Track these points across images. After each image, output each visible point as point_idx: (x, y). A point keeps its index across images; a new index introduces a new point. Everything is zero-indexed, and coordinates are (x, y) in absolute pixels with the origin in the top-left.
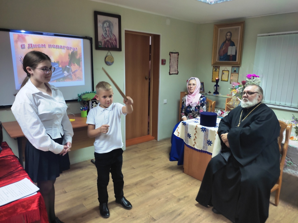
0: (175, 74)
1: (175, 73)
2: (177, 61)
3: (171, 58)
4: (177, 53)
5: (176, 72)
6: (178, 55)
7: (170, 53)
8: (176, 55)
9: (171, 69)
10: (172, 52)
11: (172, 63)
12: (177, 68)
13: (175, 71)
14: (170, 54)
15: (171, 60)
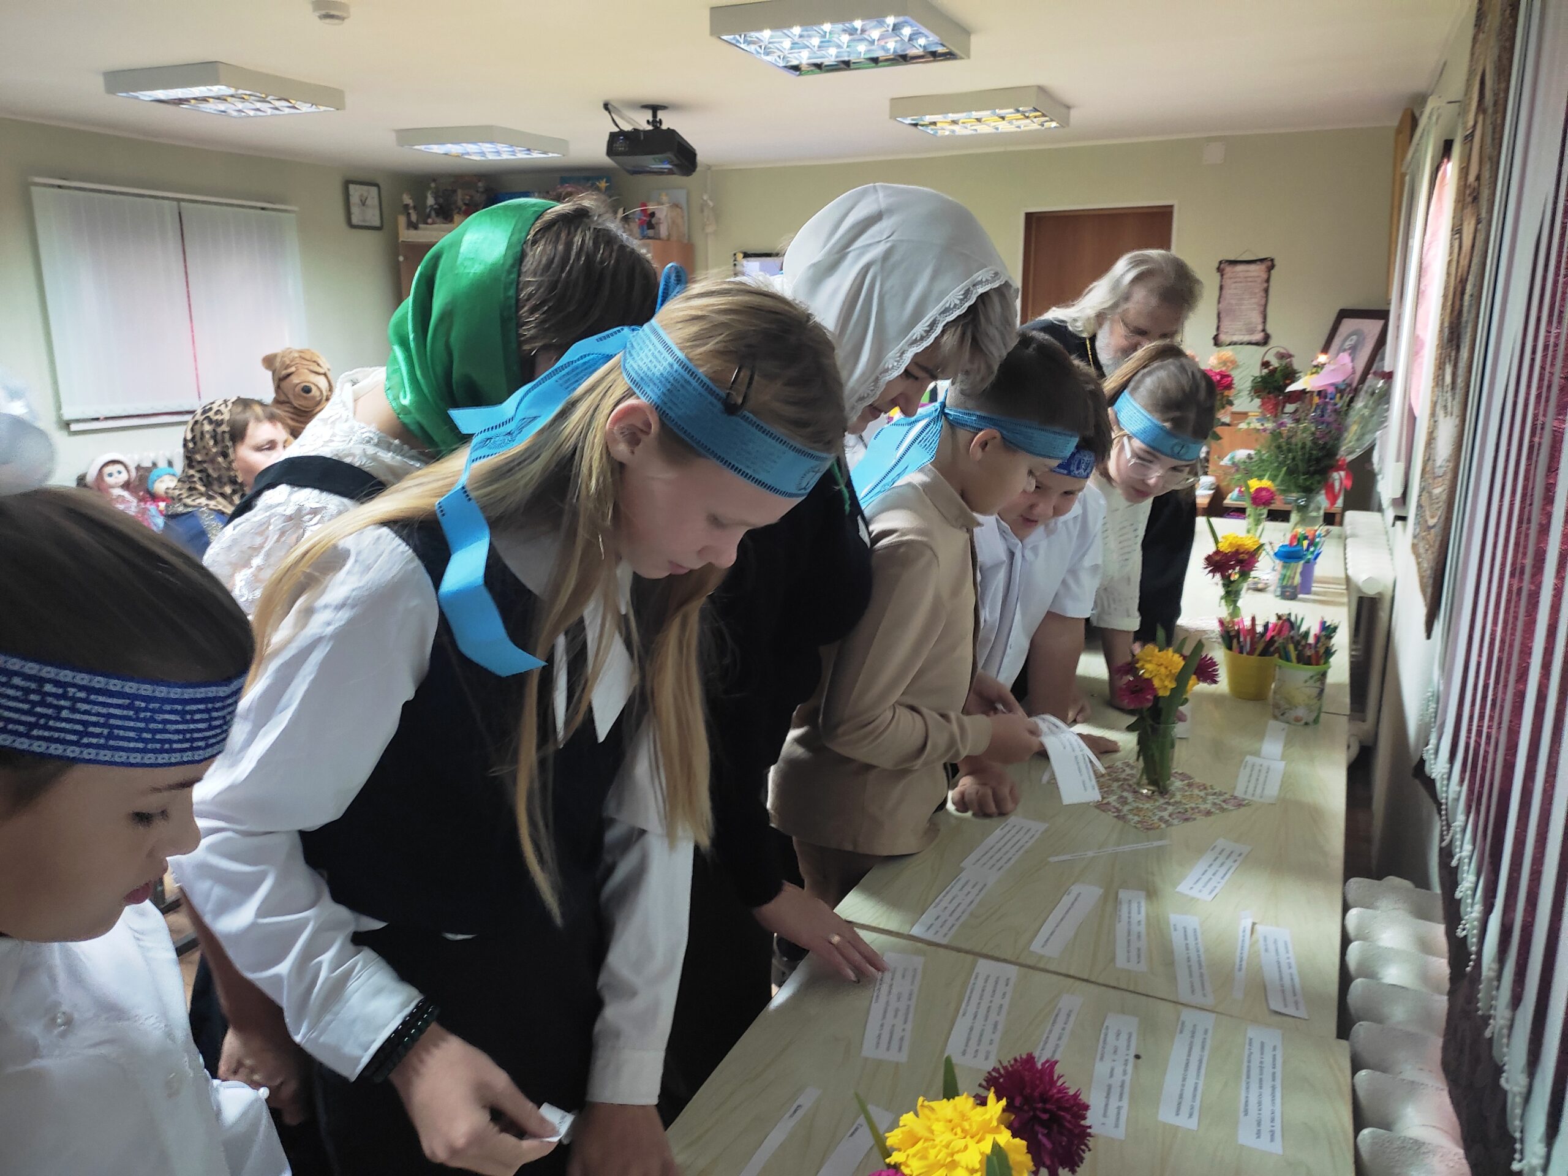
0: (1250, 343)
1: (1246, 338)
2: (1258, 289)
3: (1227, 282)
4: (1262, 260)
5: (1258, 337)
6: (1272, 267)
7: (1221, 262)
8: (1257, 270)
9: (1226, 324)
10: (1232, 258)
11: (1233, 302)
12: (1260, 320)
13: (1251, 332)
14: (1219, 269)
15: (1224, 292)
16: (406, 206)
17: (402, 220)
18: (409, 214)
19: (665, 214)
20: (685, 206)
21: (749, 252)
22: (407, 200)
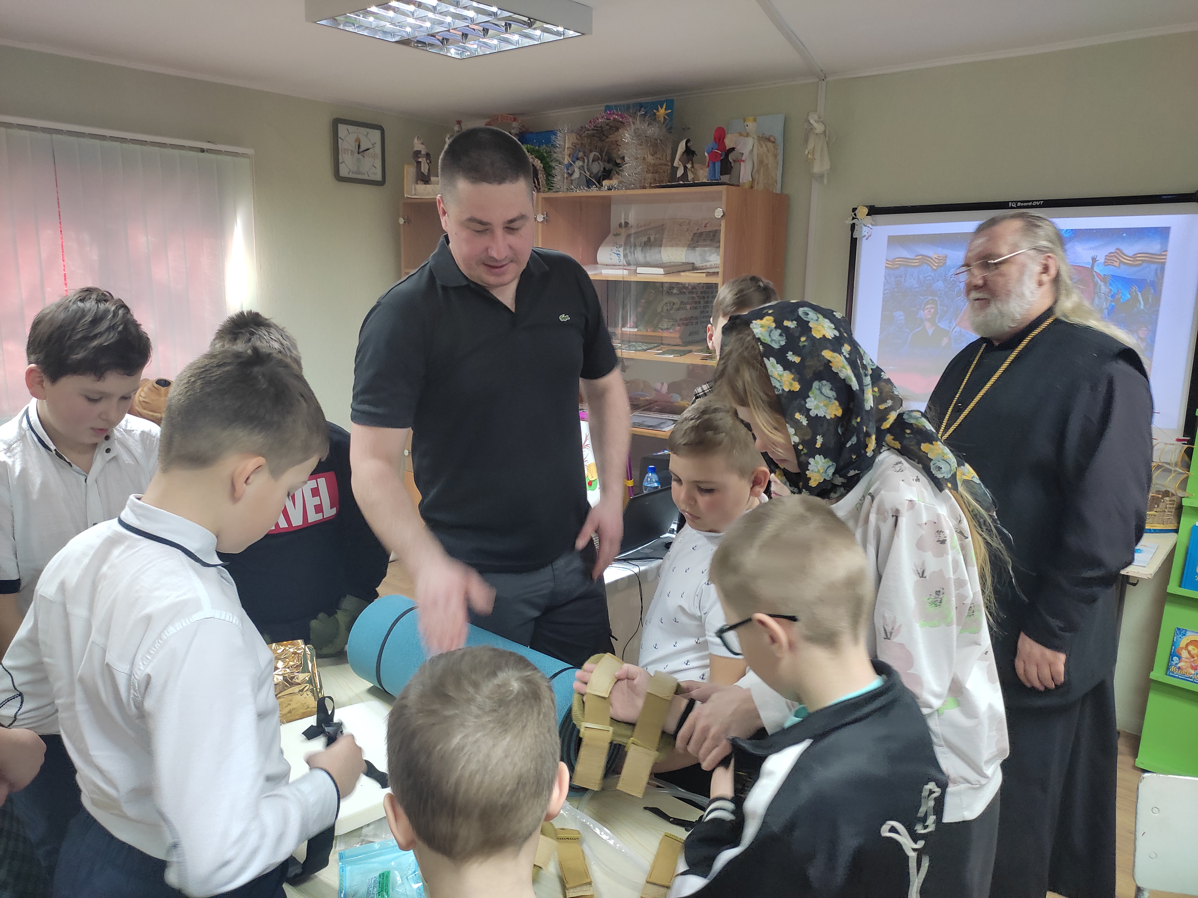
16: (417, 153)
17: (410, 171)
18: (419, 163)
19: (750, 147)
20: (780, 139)
21: (878, 205)
22: (418, 145)
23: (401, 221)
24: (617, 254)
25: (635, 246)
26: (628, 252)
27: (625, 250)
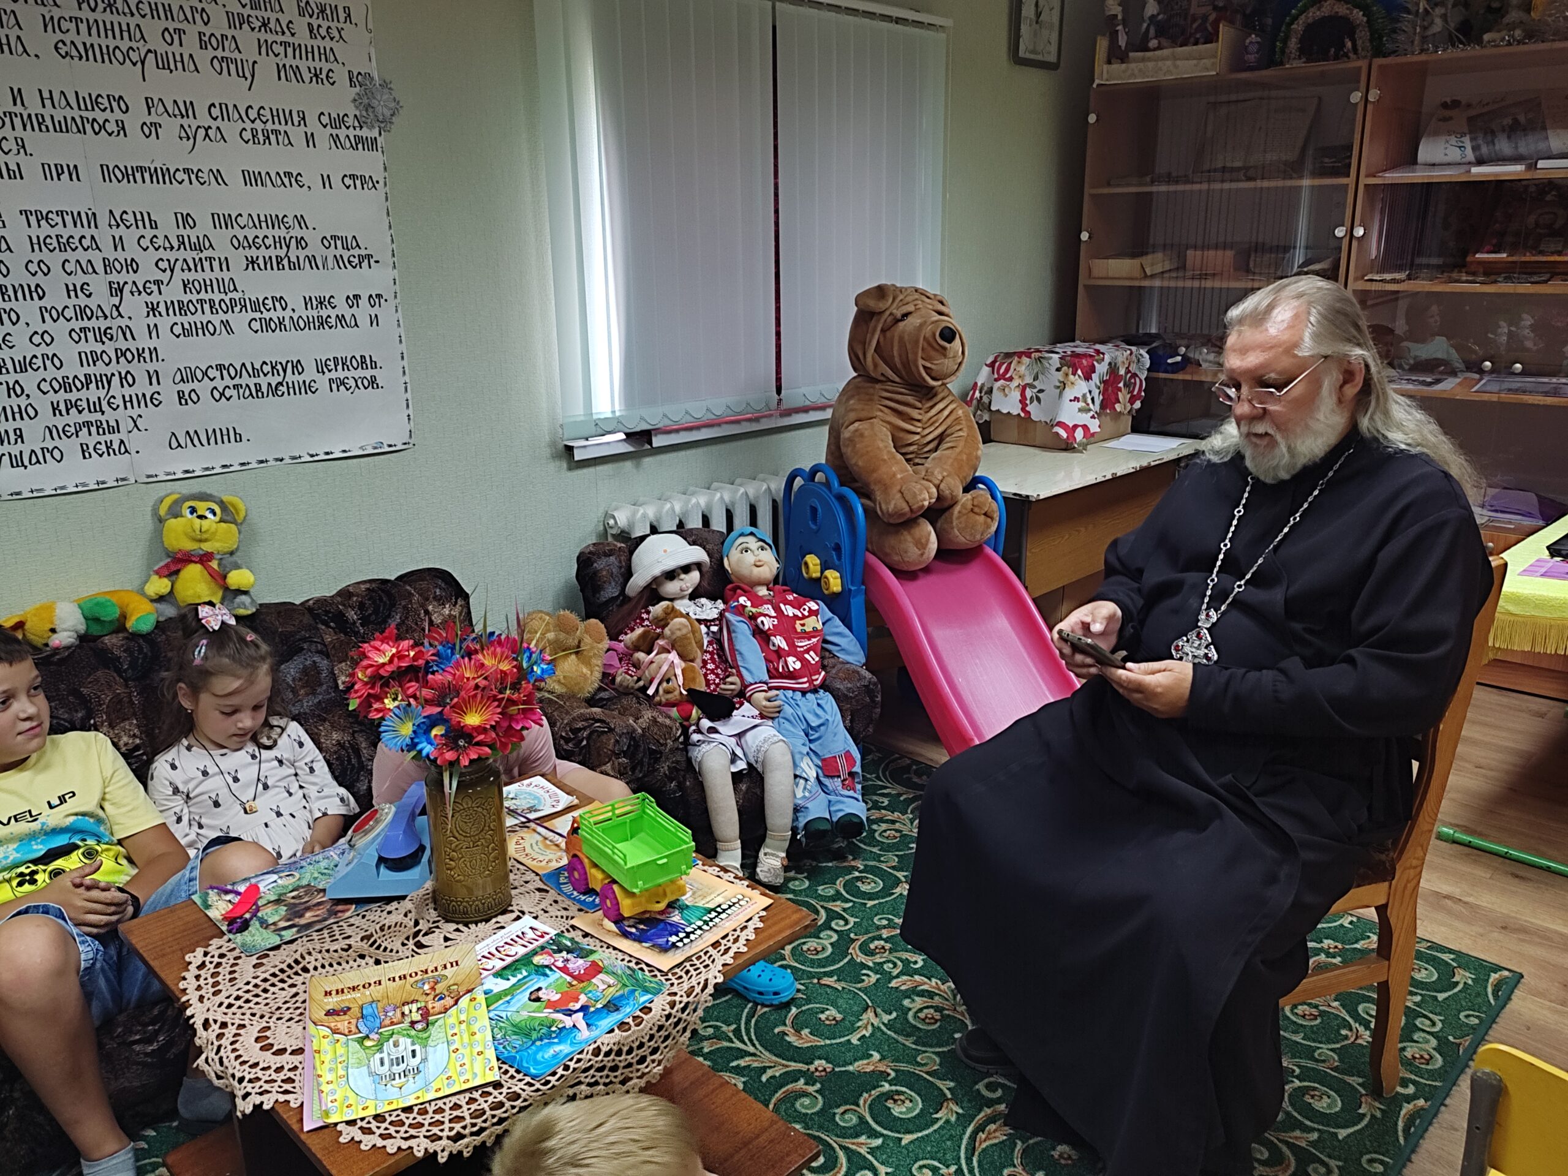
16: (1112, 19)
18: (1114, 34)
22: (1113, 7)
23: (1092, 119)
24: (1460, 147)
25: (1493, 133)
26: (1480, 142)
27: (1472, 140)
